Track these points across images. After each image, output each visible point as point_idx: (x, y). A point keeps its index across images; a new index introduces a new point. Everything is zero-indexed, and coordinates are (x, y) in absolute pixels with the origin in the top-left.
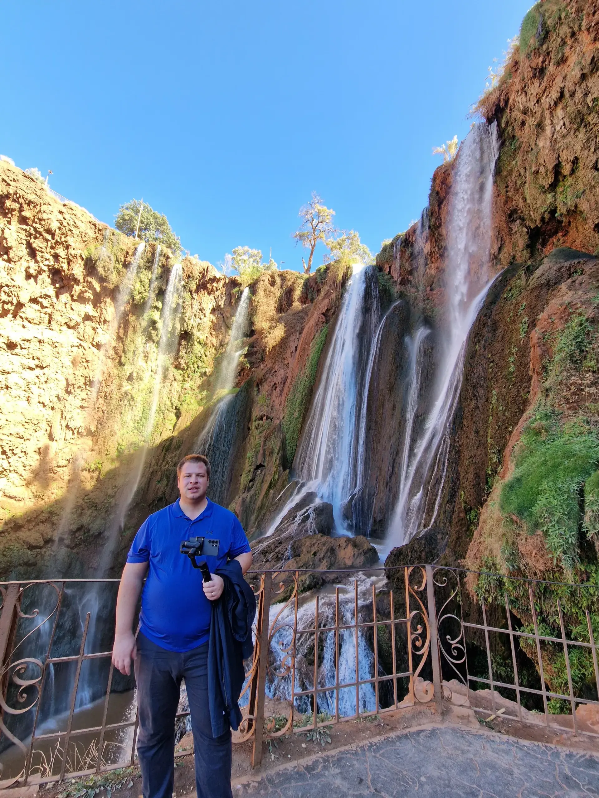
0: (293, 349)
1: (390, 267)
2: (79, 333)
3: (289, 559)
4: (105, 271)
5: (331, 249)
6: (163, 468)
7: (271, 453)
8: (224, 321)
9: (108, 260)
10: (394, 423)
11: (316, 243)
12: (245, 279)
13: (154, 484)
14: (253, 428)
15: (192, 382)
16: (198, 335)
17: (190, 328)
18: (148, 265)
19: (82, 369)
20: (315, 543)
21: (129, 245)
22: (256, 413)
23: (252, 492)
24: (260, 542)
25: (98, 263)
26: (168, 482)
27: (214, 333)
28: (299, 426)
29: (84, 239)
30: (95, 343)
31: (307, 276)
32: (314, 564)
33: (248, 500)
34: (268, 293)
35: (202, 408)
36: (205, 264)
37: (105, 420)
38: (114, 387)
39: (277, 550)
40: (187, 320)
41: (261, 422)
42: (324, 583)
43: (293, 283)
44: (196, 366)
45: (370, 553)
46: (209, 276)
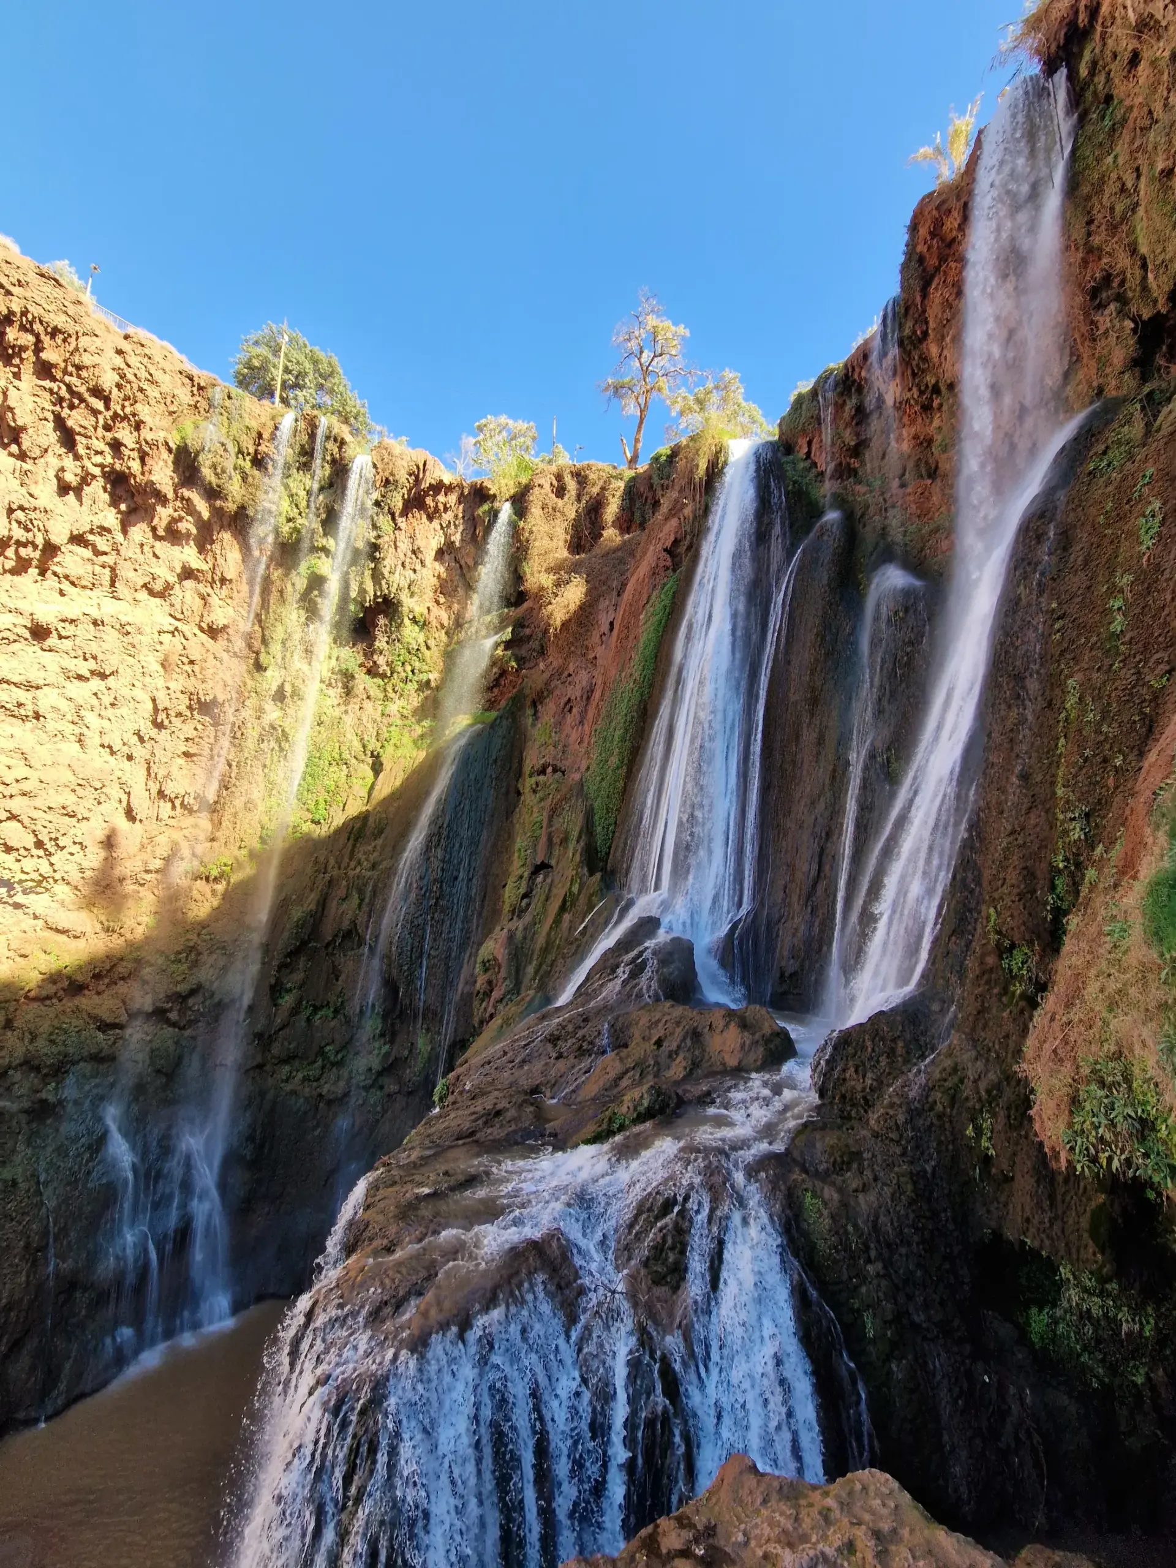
0: (605, 628)
1: (810, 443)
2: (172, 605)
3: (604, 1052)
4: (216, 474)
5: (681, 414)
6: (351, 873)
7: (565, 840)
8: (463, 575)
9: (221, 451)
10: (822, 773)
11: (650, 402)
12: (502, 485)
13: (333, 906)
14: (527, 790)
15: (402, 702)
16: (410, 604)
17: (393, 590)
18: (304, 459)
19: (182, 678)
20: (659, 1021)
21: (263, 419)
22: (532, 759)
23: (527, 918)
24: (544, 1018)
25: (200, 458)
26: (362, 900)
27: (442, 600)
28: (620, 784)
29: (171, 409)
30: (204, 625)
31: (632, 473)
32: (657, 1063)
33: (519, 935)
34: (551, 513)
35: (422, 755)
36: (419, 455)
37: (233, 781)
38: (247, 713)
39: (580, 1034)
40: (386, 574)
41: (541, 778)
42: (681, 1102)
43: (603, 489)
44: (409, 668)
45: (778, 1041)
46: (428, 480)
